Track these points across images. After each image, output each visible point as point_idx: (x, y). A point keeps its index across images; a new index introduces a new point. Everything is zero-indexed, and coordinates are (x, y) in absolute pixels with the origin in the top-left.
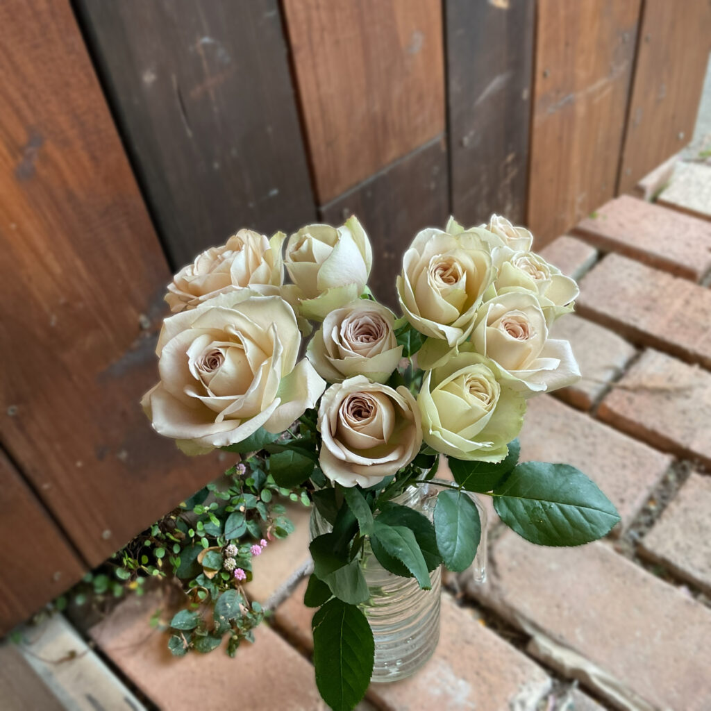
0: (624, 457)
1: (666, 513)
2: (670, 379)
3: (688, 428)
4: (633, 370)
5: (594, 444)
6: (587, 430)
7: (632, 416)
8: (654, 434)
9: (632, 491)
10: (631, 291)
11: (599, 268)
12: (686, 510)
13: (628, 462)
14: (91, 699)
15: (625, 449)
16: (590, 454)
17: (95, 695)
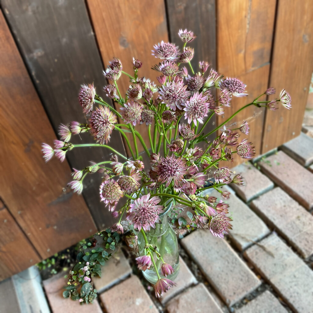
0: (243, 276)
1: (249, 303)
2: (276, 249)
3: (273, 272)
4: (264, 241)
5: (234, 267)
6: (234, 260)
7: (254, 260)
8: (259, 269)
9: (240, 291)
10: (279, 206)
11: (270, 193)
12: (257, 305)
13: (244, 279)
14: (31, 307)
15: (245, 273)
16: (231, 271)
17: (33, 306)
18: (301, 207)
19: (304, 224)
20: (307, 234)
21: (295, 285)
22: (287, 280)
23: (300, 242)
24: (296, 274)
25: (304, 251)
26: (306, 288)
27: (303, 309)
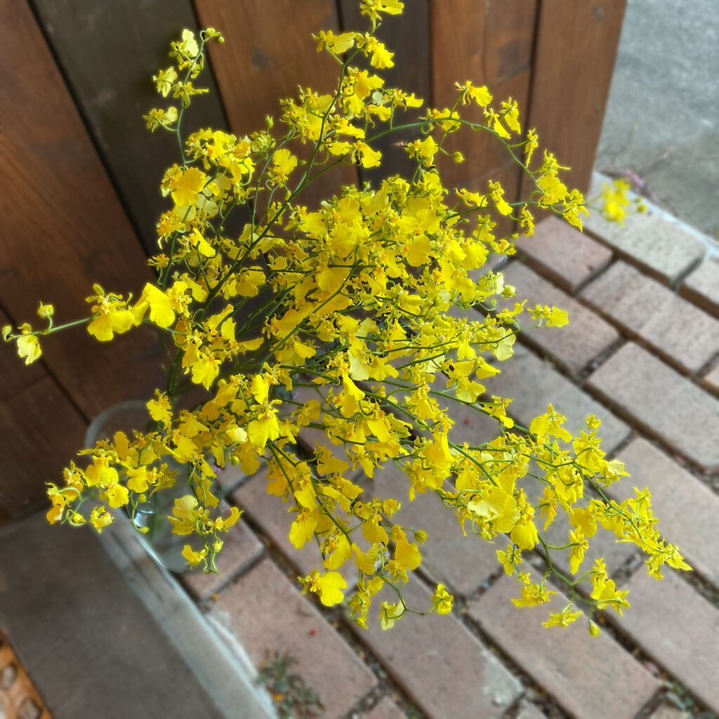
18: (557, 292)
20: (572, 335)
23: (563, 351)
25: (570, 365)
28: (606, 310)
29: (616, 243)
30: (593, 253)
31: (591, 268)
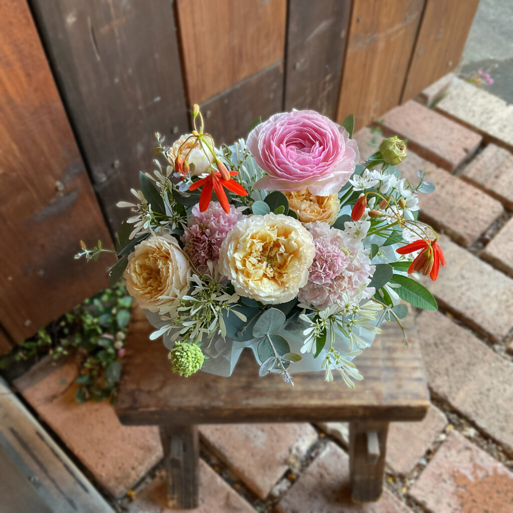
14: (13, 431)
17: (16, 429)
18: (441, 171)
19: (454, 196)
20: (463, 209)
21: (468, 290)
22: (454, 284)
23: (456, 224)
24: (464, 272)
25: (465, 236)
26: (485, 291)
27: (489, 323)
28: (488, 186)
29: (484, 129)
30: (466, 138)
31: (466, 150)
